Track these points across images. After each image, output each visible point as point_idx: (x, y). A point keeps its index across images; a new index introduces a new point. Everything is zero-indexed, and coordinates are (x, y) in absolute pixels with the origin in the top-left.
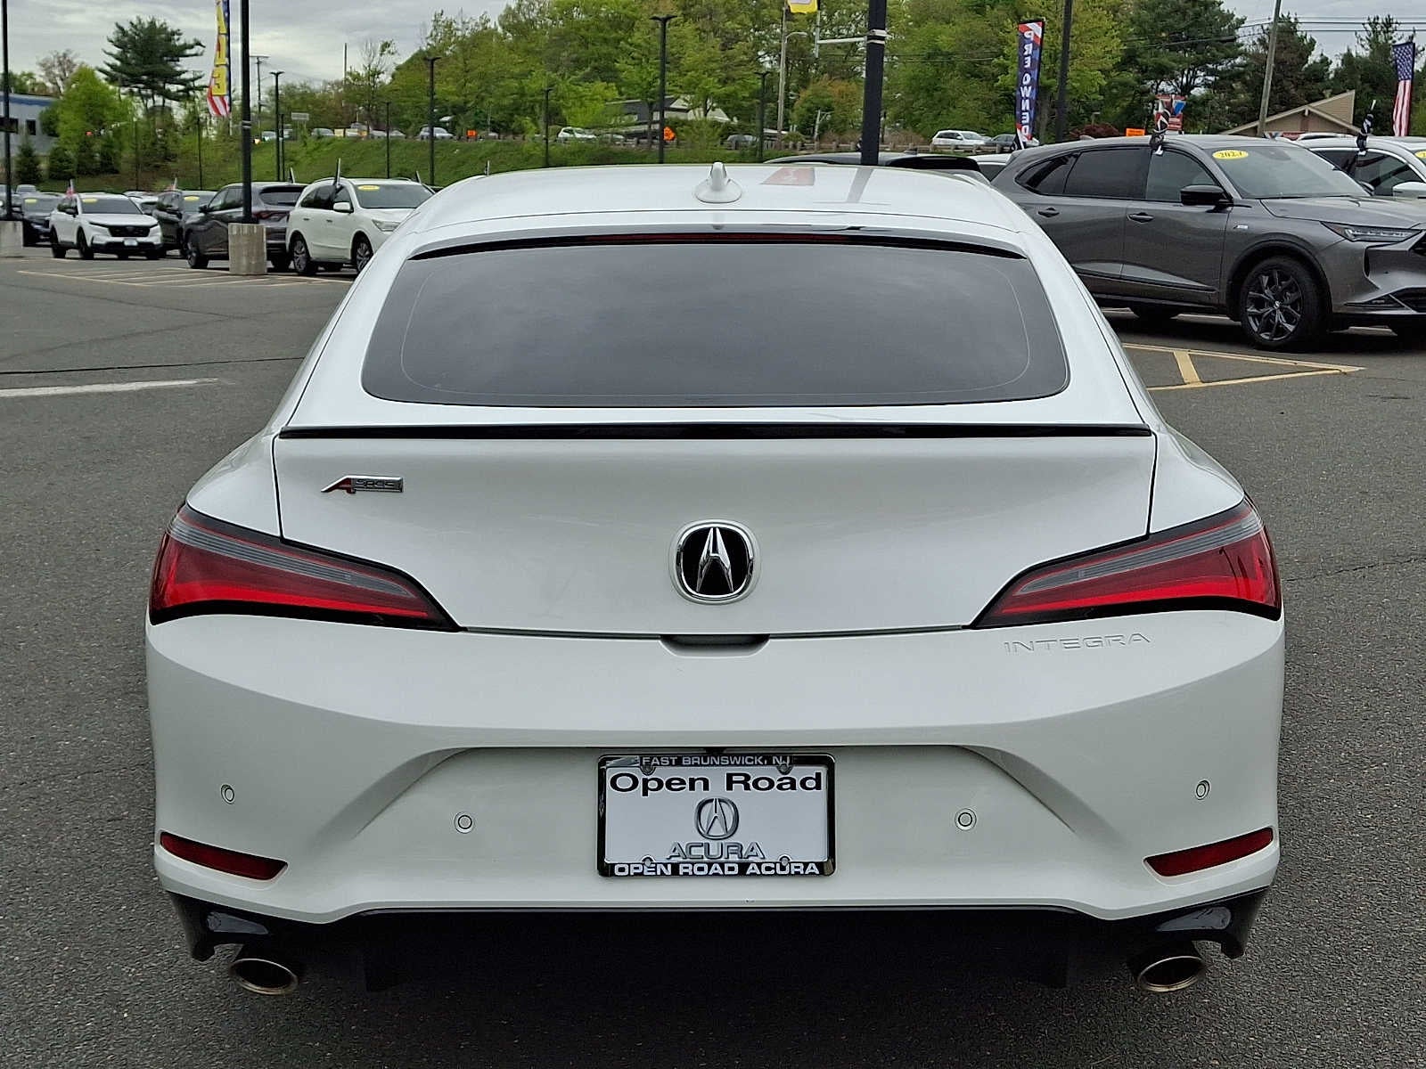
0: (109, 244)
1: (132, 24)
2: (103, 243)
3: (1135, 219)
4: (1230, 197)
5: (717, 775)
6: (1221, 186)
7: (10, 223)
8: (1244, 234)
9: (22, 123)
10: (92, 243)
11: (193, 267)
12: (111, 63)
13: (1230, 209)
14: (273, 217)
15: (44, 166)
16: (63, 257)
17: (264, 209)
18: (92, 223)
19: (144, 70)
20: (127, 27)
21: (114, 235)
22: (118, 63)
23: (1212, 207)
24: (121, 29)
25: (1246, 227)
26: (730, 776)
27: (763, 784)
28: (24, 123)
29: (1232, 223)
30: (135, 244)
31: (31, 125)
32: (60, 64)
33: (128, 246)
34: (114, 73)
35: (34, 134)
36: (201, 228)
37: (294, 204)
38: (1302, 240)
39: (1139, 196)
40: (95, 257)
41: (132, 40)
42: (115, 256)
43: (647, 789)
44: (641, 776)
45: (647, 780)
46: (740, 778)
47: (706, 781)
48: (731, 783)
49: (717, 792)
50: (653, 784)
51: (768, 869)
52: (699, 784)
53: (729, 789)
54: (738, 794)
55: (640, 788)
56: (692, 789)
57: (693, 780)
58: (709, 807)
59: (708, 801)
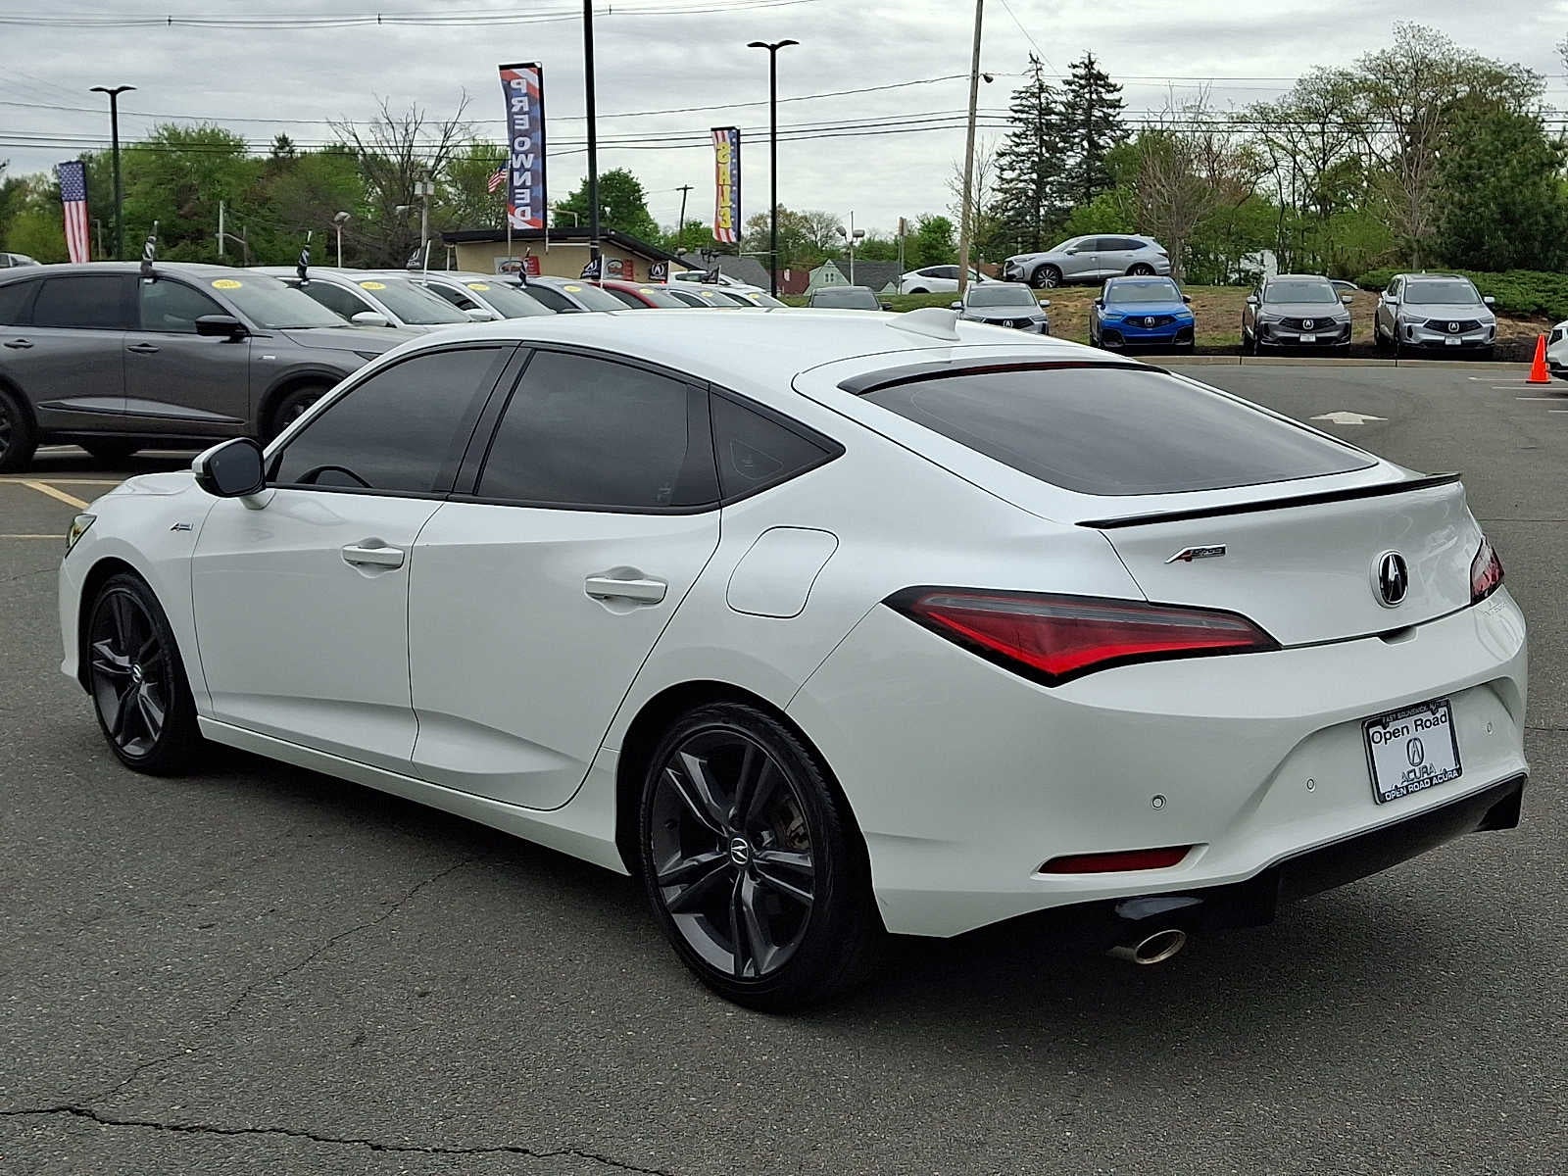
3: (134, 350)
4: (244, 327)
5: (1410, 722)
6: (231, 315)
8: (269, 365)
13: (246, 339)
23: (227, 338)
25: (273, 357)
26: (1415, 722)
27: (1428, 724)
29: (256, 354)
38: (341, 370)
39: (133, 325)
43: (1386, 739)
44: (1383, 731)
45: (1385, 733)
46: (1419, 723)
47: (1407, 727)
48: (1416, 726)
49: (1413, 734)
50: (1388, 736)
51: (1441, 778)
52: (1405, 730)
53: (1417, 730)
54: (1421, 733)
55: (1383, 740)
56: (1403, 734)
57: (1402, 728)
58: (1411, 745)
59: (1410, 741)
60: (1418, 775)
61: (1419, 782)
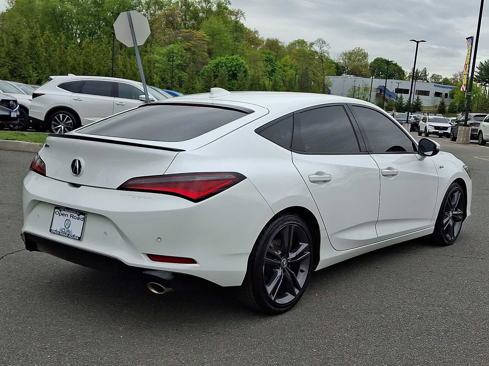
0: (434, 132)
1: (486, 62)
2: (432, 131)
5: (69, 214)
7: (407, 124)
9: (444, 94)
10: (428, 132)
11: (451, 141)
12: (476, 75)
14: (476, 125)
15: (447, 108)
16: (421, 136)
17: (474, 122)
18: (429, 125)
19: (487, 77)
20: (483, 63)
21: (436, 129)
22: (479, 75)
24: (482, 63)
26: (71, 215)
27: (75, 218)
28: (444, 95)
30: (442, 132)
31: (446, 95)
32: (460, 75)
33: (440, 133)
34: (477, 78)
35: (447, 98)
36: (455, 127)
37: (482, 121)
40: (429, 136)
41: (485, 67)
42: (438, 136)
43: (60, 215)
44: (59, 212)
45: (60, 213)
46: (72, 216)
47: (68, 215)
48: (71, 216)
49: (69, 218)
50: (61, 214)
51: (72, 236)
52: (67, 215)
53: (70, 218)
54: (71, 219)
55: (59, 215)
56: (65, 216)
57: (66, 214)
58: (67, 221)
59: (67, 220)
60: (66, 231)
61: (64, 233)
